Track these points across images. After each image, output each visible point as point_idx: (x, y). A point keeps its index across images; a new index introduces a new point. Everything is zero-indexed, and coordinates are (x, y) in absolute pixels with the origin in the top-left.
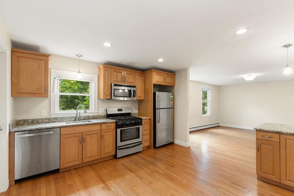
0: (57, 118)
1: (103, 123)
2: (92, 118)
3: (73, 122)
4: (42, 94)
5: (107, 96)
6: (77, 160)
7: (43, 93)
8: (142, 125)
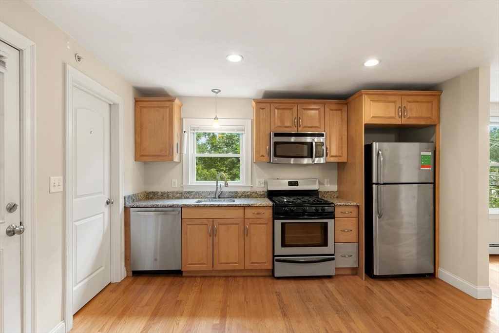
0: (191, 192)
1: (247, 207)
2: (242, 196)
3: (209, 201)
4: (166, 156)
5: (263, 156)
6: (206, 263)
7: (168, 155)
8: (333, 218)
